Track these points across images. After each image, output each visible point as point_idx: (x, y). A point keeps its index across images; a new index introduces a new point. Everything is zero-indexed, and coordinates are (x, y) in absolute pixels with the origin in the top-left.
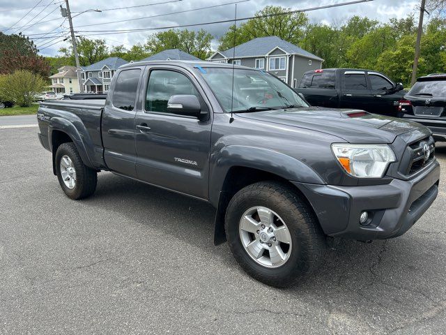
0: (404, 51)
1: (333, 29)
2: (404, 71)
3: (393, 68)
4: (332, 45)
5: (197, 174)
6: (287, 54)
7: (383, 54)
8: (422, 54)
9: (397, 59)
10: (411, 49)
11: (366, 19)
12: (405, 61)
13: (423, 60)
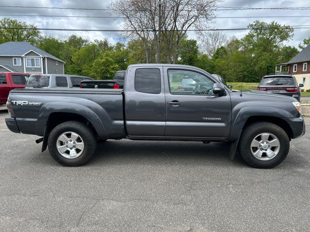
0: (107, 60)
1: (59, 42)
2: (109, 72)
3: (102, 70)
4: (61, 52)
5: (223, 124)
6: (41, 56)
7: (95, 61)
8: (116, 63)
9: (104, 64)
10: (111, 59)
11: (81, 38)
12: (108, 66)
13: (118, 66)
